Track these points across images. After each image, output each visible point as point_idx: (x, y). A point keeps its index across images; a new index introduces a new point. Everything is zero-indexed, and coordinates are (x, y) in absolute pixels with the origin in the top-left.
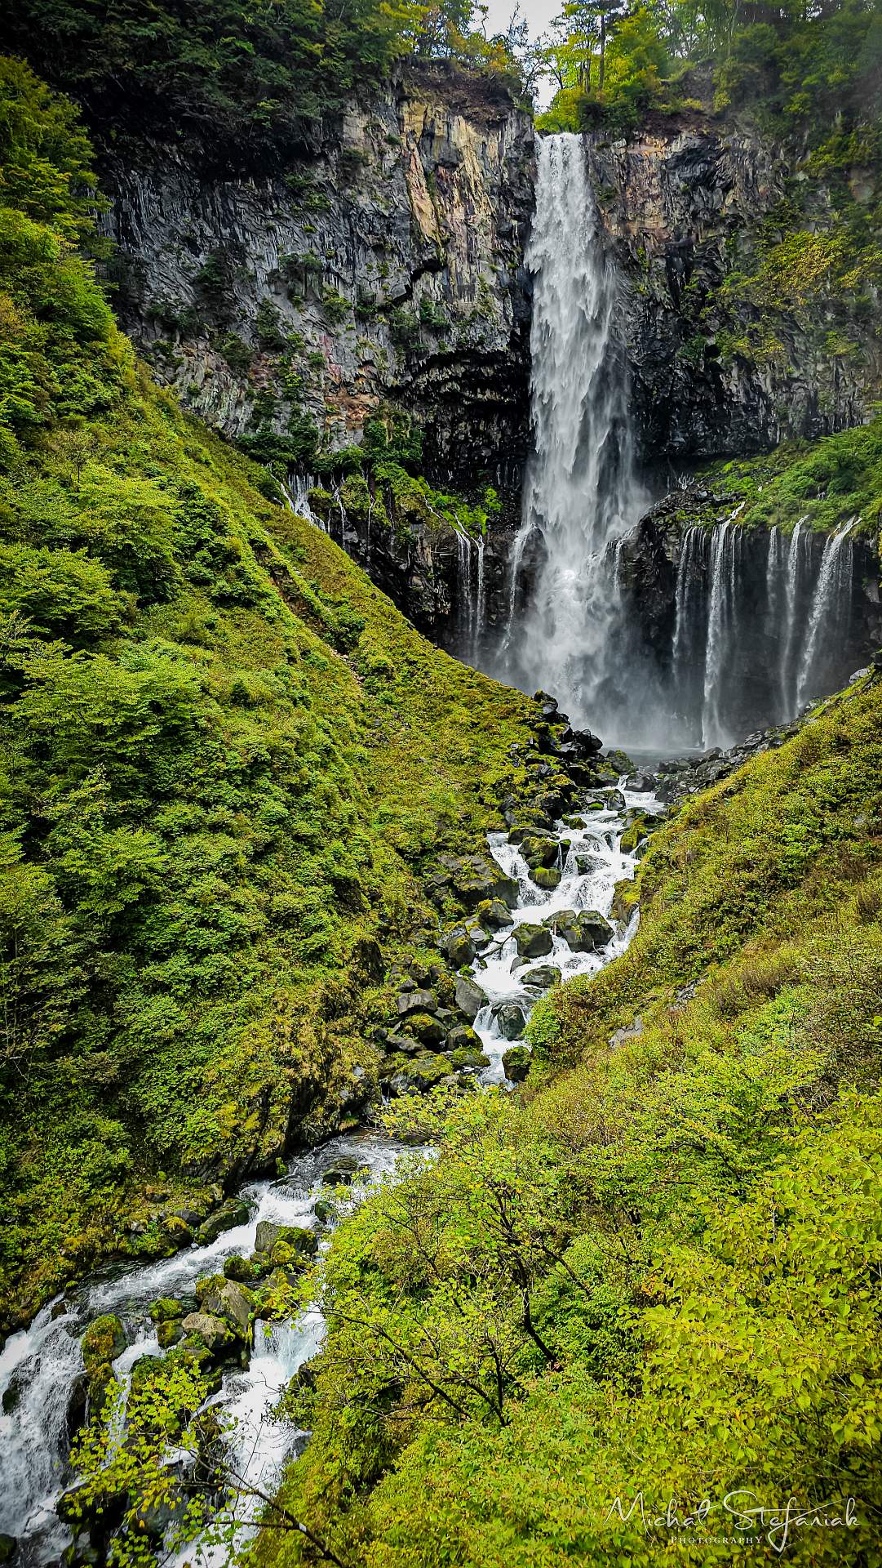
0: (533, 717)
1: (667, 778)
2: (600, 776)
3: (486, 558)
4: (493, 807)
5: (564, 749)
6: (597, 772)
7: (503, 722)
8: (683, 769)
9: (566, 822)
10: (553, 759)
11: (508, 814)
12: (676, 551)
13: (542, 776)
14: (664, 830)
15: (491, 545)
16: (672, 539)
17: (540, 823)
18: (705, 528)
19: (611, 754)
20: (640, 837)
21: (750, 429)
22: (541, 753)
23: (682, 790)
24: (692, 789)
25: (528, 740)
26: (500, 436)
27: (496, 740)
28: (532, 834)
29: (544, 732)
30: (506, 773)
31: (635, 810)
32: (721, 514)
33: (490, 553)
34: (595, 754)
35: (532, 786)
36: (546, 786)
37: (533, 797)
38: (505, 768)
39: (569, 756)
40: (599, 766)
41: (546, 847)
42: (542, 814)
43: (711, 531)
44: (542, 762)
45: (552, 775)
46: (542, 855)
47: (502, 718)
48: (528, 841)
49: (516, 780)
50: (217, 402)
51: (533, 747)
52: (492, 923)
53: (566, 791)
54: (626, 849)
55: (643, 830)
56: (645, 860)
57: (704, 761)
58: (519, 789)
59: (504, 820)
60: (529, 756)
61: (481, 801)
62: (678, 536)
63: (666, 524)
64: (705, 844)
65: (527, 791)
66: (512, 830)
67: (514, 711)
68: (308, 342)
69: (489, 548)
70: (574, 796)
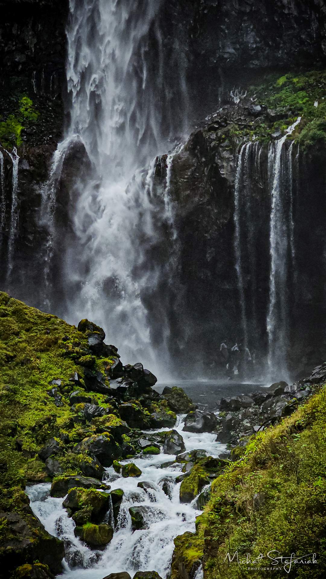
0: (77, 349)
1: (229, 417)
2: (155, 415)
3: (21, 171)
4: (32, 454)
5: (113, 385)
6: (151, 411)
7: (43, 355)
8: (246, 406)
9: (117, 468)
10: (100, 397)
11: (50, 461)
13: (89, 418)
14: (228, 474)
15: (27, 158)
16: (226, 154)
17: (88, 471)
18: (260, 144)
19: (167, 390)
20: (202, 483)
21: (302, 42)
22: (88, 390)
23: (246, 429)
24: (256, 428)
25: (72, 376)
26: (35, 41)
27: (36, 375)
28: (79, 484)
29: (90, 366)
30: (47, 413)
31: (194, 454)
32: (277, 129)
33: (26, 167)
34: (149, 391)
35: (78, 428)
36: (93, 428)
37: (80, 441)
38: (47, 408)
39: (119, 393)
40: (154, 405)
41: (94, 499)
42: (90, 460)
43: (266, 148)
44: (89, 401)
45: (100, 415)
46: (90, 508)
47: (42, 351)
48: (74, 492)
49: (59, 421)
51: (78, 383)
54: (185, 498)
55: (204, 475)
56: (207, 508)
57: (269, 396)
58: (64, 432)
59: (45, 469)
60: (73, 394)
61: (19, 447)
62: (232, 151)
63: (219, 139)
64: (274, 486)
65: (72, 434)
66: (55, 479)
67: (55, 342)
69: (25, 161)
70: (126, 438)
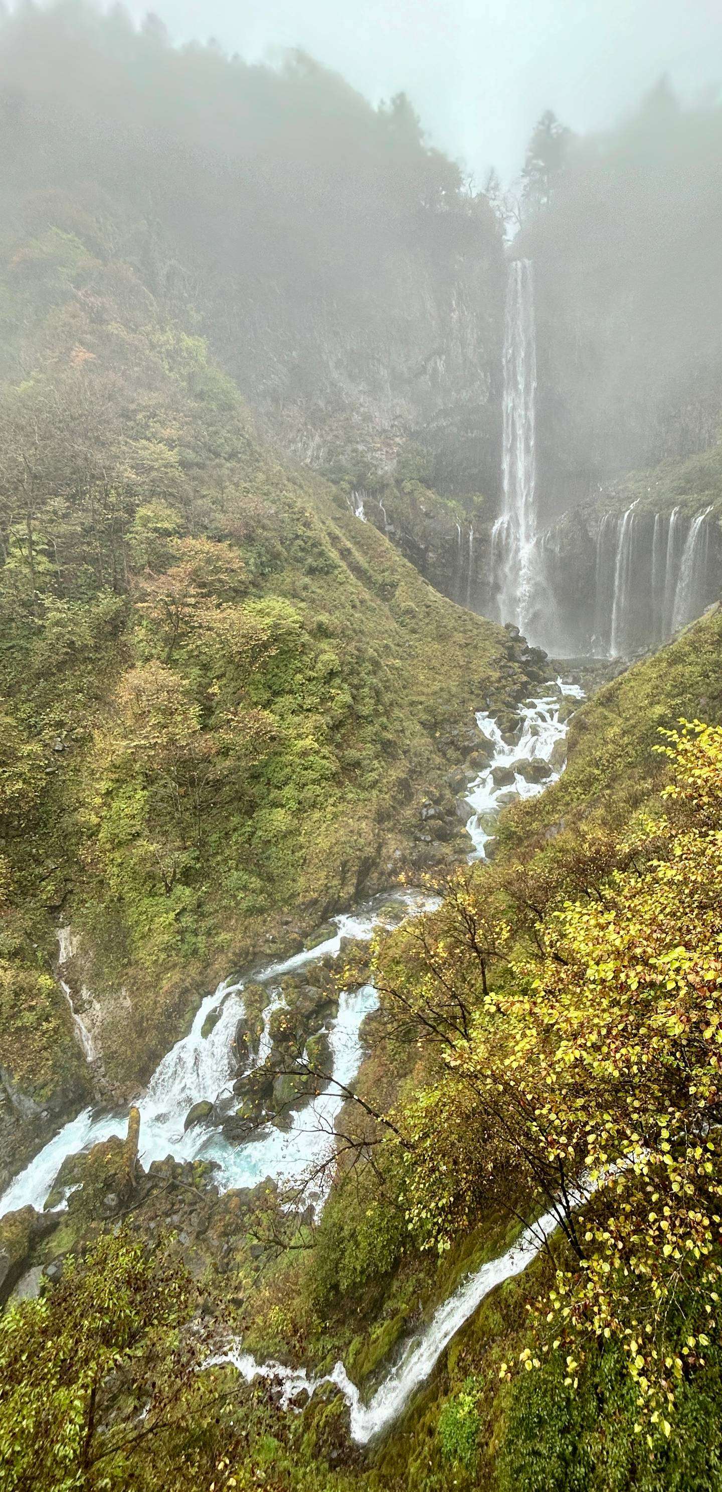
0: (504, 639)
1: (588, 676)
2: (546, 675)
5: (524, 659)
6: (544, 672)
7: (485, 642)
8: (598, 670)
9: (525, 705)
10: (516, 665)
11: (488, 700)
12: (596, 531)
13: (509, 676)
14: (584, 708)
15: (478, 530)
16: (593, 523)
17: (508, 705)
19: (553, 661)
20: (570, 712)
22: (509, 661)
23: (596, 683)
25: (501, 653)
27: (481, 653)
28: (503, 712)
29: (511, 648)
30: (487, 674)
32: (624, 506)
33: (478, 536)
34: (543, 662)
35: (504, 682)
36: (512, 682)
37: (504, 689)
38: (487, 671)
39: (526, 663)
40: (545, 669)
41: (511, 720)
42: (509, 699)
45: (515, 675)
46: (509, 724)
47: (485, 640)
48: (501, 716)
49: (493, 678)
50: (306, 446)
51: (504, 657)
52: (478, 766)
53: (524, 685)
55: (572, 708)
56: (573, 726)
57: (610, 664)
58: (496, 684)
59: (486, 703)
60: (501, 663)
61: (471, 692)
62: (596, 522)
63: (589, 514)
65: (500, 685)
66: (491, 709)
67: (492, 635)
68: (361, 405)
69: (476, 533)
70: (529, 687)
